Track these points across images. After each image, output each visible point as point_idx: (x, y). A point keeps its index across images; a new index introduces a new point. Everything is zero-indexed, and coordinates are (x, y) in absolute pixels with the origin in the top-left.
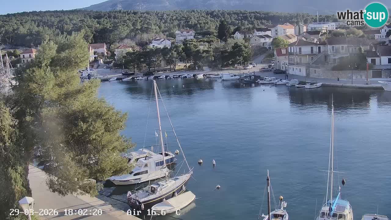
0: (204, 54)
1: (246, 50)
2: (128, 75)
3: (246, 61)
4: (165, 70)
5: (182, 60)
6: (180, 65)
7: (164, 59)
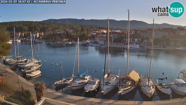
0: (73, 36)
1: (87, 36)
2: (47, 42)
3: (86, 39)
4: (60, 41)
5: (66, 38)
6: (65, 40)
7: (60, 37)
